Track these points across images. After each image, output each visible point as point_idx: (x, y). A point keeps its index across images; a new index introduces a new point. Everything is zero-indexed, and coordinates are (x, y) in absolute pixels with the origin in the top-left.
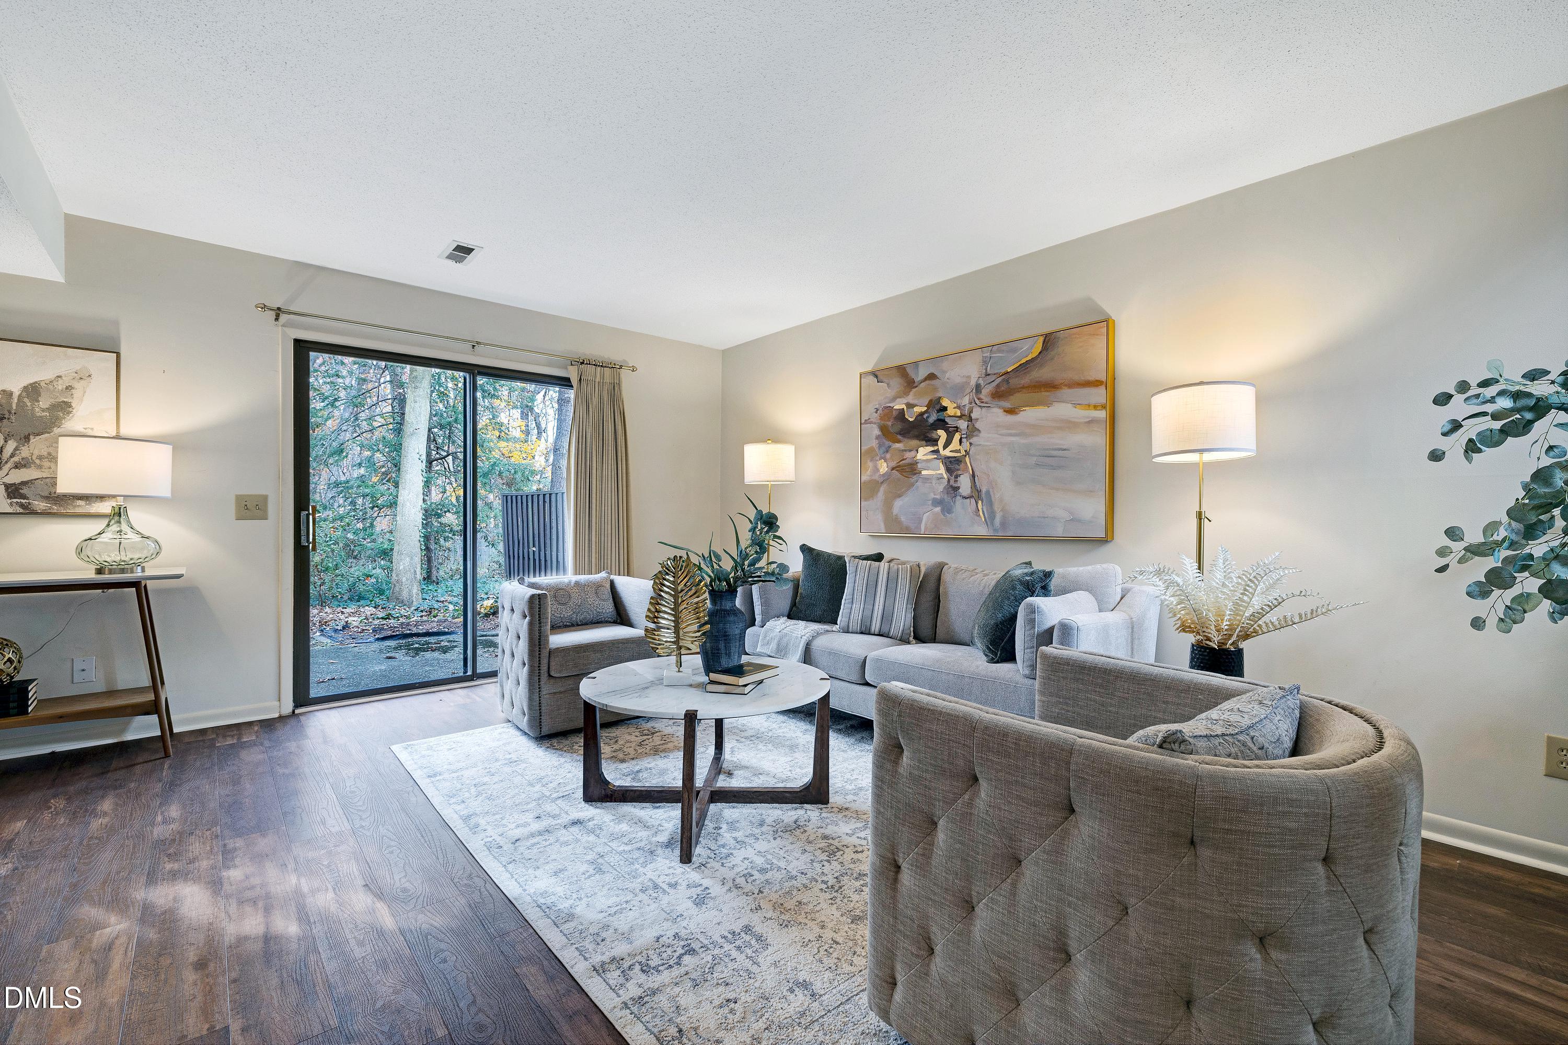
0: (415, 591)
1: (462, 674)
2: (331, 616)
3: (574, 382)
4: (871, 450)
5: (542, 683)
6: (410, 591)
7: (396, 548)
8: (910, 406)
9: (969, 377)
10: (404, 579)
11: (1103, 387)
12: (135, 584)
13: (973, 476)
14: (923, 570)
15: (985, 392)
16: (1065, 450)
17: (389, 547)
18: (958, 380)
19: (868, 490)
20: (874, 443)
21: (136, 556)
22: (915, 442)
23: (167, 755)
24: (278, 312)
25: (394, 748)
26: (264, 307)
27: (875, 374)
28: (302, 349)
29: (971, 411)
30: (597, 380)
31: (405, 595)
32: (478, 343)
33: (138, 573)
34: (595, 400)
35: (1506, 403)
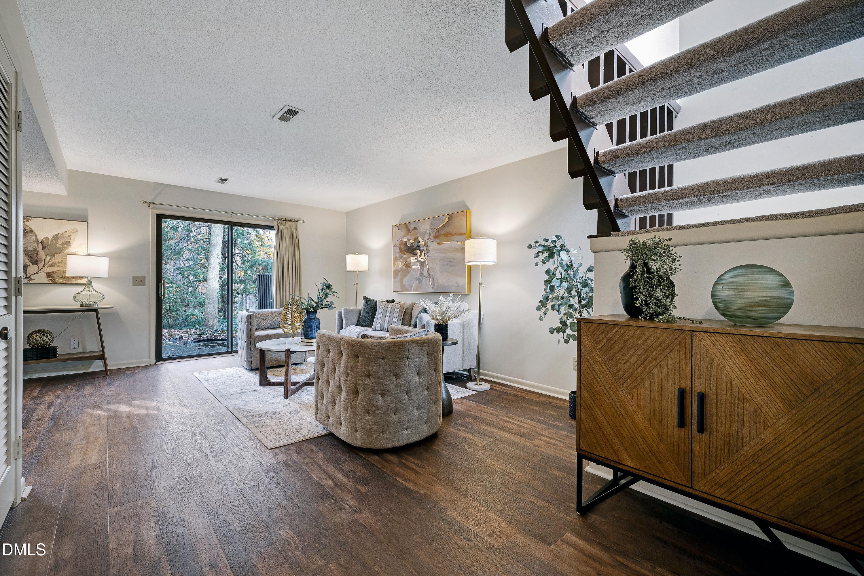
0: (215, 322)
1: (227, 351)
2: (174, 333)
3: (276, 227)
4: (396, 258)
5: (252, 349)
6: (213, 322)
7: (206, 301)
8: (409, 240)
9: (427, 229)
10: (210, 316)
11: (466, 236)
12: (96, 310)
13: (428, 269)
14: (405, 306)
15: (432, 235)
16: (455, 259)
17: (203, 301)
18: (424, 230)
19: (395, 273)
20: (397, 255)
21: (95, 300)
22: (410, 255)
23: (107, 375)
24: (150, 203)
25: (194, 373)
26: (144, 202)
27: (397, 226)
28: (159, 218)
29: (427, 243)
30: (286, 227)
31: (210, 323)
32: (233, 213)
33: (96, 306)
34: (285, 236)
35: (542, 248)
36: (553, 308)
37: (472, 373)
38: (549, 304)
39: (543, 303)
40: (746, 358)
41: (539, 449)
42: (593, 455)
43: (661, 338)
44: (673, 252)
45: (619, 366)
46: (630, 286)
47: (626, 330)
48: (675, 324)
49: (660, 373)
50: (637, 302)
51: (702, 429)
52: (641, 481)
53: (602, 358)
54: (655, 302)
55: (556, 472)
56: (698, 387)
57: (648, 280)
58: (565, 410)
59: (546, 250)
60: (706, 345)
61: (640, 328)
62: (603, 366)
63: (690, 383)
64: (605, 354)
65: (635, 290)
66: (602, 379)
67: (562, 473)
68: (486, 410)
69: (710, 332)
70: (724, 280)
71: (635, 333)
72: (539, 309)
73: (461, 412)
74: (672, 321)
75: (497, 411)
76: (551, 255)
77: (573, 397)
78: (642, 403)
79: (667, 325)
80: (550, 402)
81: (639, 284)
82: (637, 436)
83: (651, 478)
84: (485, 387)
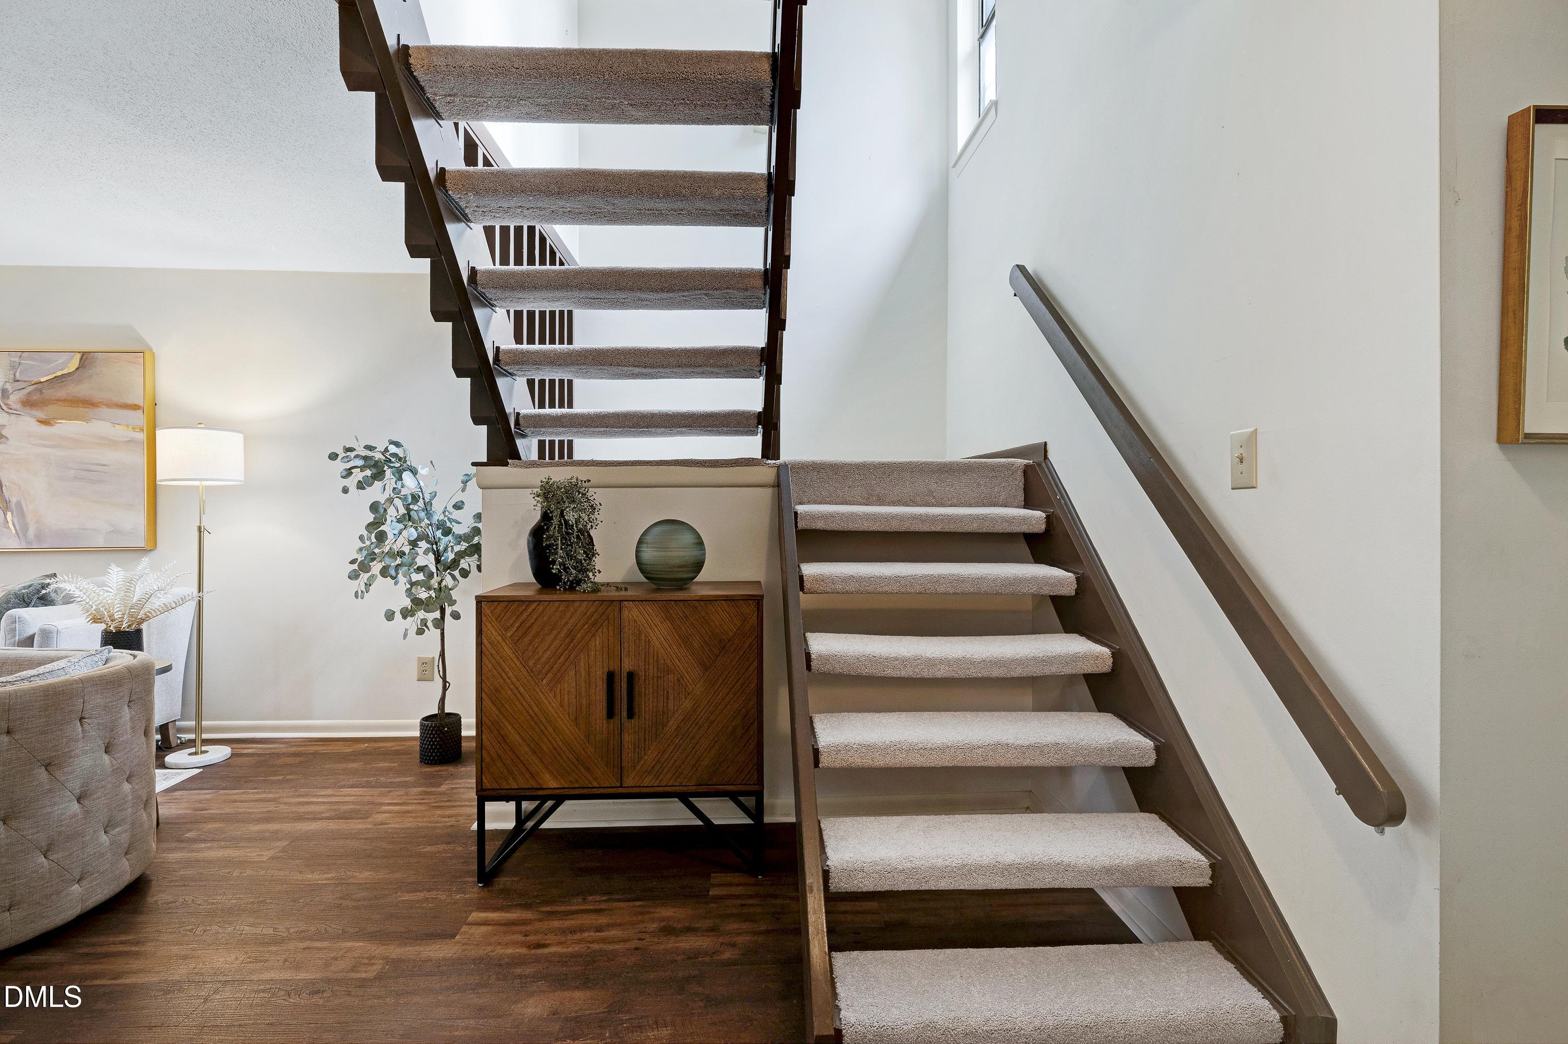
11: (141, 411)
15: (13, 398)
16: (104, 465)
35: (360, 463)
36: (384, 572)
37: (171, 732)
38: (376, 567)
39: (364, 567)
40: (670, 625)
41: (386, 826)
42: (502, 791)
43: (588, 614)
44: (592, 498)
45: (537, 656)
46: (544, 545)
47: (545, 606)
48: (599, 594)
49: (587, 658)
50: (554, 567)
51: (631, 715)
52: (567, 802)
53: (514, 650)
54: (574, 566)
55: (429, 849)
56: (628, 665)
57: (566, 537)
58: (409, 754)
59: (369, 467)
60: (634, 616)
61: (564, 603)
62: (515, 660)
63: (619, 663)
64: (517, 644)
65: (550, 550)
66: (514, 680)
67: (439, 846)
68: (244, 797)
69: (638, 601)
70: (649, 538)
71: (557, 609)
72: (354, 576)
73: (179, 817)
74: (596, 588)
75: (270, 792)
76: (379, 475)
77: (427, 727)
78: (566, 701)
79: (593, 597)
80: (375, 749)
81: (555, 541)
82: (560, 743)
83: (578, 792)
84: (218, 754)
